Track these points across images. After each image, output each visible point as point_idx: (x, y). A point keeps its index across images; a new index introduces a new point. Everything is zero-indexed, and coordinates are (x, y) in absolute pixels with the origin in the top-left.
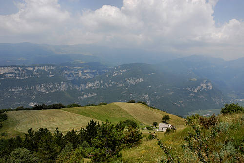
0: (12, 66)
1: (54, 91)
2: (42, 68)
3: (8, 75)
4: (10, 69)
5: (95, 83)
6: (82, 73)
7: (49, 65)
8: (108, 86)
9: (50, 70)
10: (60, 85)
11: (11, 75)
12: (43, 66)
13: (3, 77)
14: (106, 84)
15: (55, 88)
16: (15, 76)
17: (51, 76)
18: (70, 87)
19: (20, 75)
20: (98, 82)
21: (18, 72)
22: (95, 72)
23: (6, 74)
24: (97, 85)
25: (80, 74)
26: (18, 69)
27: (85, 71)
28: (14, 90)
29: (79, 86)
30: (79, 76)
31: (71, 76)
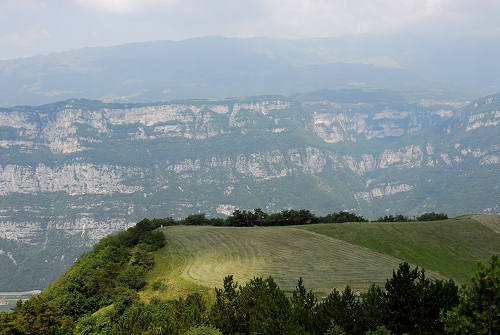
0: (174, 103)
1: (284, 174)
2: (252, 107)
3: (166, 128)
4: (170, 113)
5: (409, 153)
6: (366, 120)
7: (271, 99)
8: (448, 162)
9: (273, 113)
10: (304, 155)
11: (173, 128)
12: (255, 103)
13: (154, 134)
14: (444, 156)
15: (288, 164)
16: (183, 131)
17: (277, 130)
18: (329, 162)
19: (195, 126)
20: (418, 149)
21: (189, 119)
22: (408, 118)
23: (161, 124)
24: (413, 160)
25: (361, 123)
26: (190, 112)
27: (379, 116)
28: (178, 168)
29: (359, 159)
30: (360, 131)
31: (335, 129)
